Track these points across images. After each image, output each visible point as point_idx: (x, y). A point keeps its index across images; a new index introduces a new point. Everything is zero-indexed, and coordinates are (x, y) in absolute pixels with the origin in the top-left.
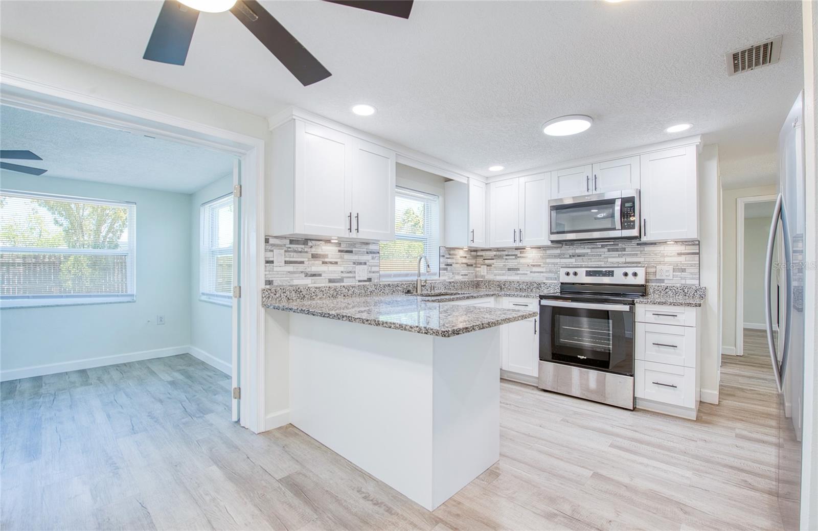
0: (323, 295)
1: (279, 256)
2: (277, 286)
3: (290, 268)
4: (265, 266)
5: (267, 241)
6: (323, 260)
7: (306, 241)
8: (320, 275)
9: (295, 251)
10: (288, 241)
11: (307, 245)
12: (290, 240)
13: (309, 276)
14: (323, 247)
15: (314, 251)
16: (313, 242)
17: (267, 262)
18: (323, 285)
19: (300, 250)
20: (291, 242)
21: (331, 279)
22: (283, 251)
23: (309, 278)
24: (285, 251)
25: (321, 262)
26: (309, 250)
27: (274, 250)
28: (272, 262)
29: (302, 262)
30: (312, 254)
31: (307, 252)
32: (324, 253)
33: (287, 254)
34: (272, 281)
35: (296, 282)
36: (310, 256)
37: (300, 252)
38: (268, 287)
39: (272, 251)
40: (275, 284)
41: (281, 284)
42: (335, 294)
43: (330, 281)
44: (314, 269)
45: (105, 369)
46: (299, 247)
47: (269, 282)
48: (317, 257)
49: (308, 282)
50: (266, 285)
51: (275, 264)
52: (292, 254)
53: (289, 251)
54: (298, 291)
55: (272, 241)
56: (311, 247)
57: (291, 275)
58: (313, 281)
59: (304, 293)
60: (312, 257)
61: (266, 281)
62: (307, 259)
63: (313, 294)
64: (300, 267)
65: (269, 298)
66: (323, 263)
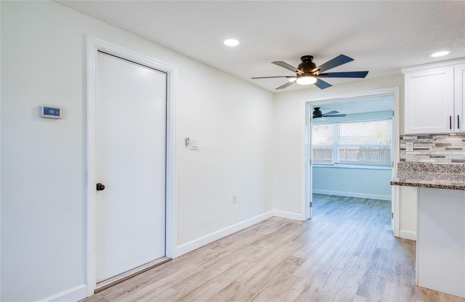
0: (445, 170)
1: (409, 147)
2: (408, 162)
3: (418, 152)
4: (400, 151)
5: (401, 138)
6: (447, 147)
7: (431, 136)
8: (444, 157)
9: (422, 143)
10: (416, 137)
11: (432, 138)
12: (418, 136)
13: (434, 158)
14: (446, 139)
15: (437, 141)
16: (437, 136)
17: (401, 149)
18: (447, 163)
19: (426, 142)
20: (419, 137)
21: (454, 160)
22: (413, 143)
23: (433, 158)
24: (414, 143)
25: (445, 149)
26: (433, 141)
27: (406, 143)
28: (405, 149)
29: (428, 149)
30: (436, 144)
31: (431, 143)
32: (448, 143)
33: (415, 144)
34: (405, 159)
35: (422, 161)
36: (435, 145)
37: (426, 143)
38: (402, 162)
39: (405, 143)
40: (407, 161)
41: (411, 161)
42: (457, 170)
43: (453, 161)
44: (438, 153)
45: (376, 201)
46: (425, 140)
47: (403, 160)
48: (441, 146)
49: (433, 161)
50: (400, 161)
51: (406, 151)
52: (419, 144)
53: (416, 143)
54: (422, 165)
55: (404, 138)
56: (436, 139)
57: (419, 157)
58: (437, 161)
59: (428, 167)
60: (436, 146)
61: (400, 159)
62: (432, 147)
63: (435, 169)
64: (426, 152)
65: (401, 168)
66: (446, 149)
